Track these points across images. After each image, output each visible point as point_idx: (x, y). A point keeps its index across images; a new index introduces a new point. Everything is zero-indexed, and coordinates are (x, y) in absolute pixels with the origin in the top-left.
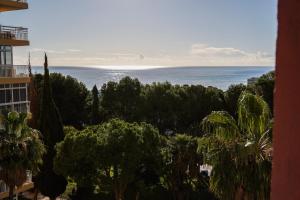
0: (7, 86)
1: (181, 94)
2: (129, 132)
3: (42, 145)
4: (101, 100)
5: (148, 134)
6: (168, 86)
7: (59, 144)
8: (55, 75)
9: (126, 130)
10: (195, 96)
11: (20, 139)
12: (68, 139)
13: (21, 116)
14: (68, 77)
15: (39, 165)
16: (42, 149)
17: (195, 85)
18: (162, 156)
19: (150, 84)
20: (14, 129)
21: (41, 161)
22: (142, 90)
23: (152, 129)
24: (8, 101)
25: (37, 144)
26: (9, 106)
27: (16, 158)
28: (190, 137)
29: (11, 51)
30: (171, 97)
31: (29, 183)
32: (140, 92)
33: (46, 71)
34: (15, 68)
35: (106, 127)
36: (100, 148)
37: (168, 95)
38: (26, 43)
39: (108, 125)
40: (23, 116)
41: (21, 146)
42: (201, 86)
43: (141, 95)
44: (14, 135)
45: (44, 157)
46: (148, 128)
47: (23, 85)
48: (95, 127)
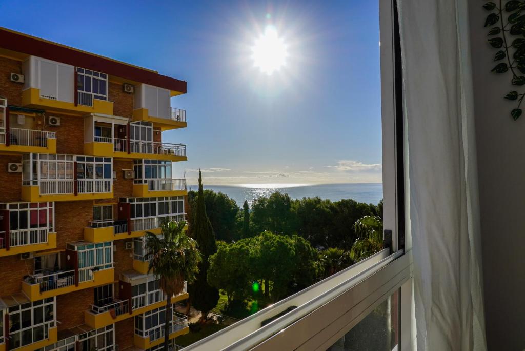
0: (167, 198)
1: (332, 208)
2: (281, 244)
3: (198, 253)
4: (251, 215)
5: (300, 247)
6: (318, 201)
7: (213, 257)
8: (207, 191)
9: (278, 242)
10: (346, 211)
11: (178, 247)
12: (221, 251)
13: (179, 225)
14: (219, 193)
15: (196, 274)
16: (199, 257)
17: (346, 199)
18: (314, 269)
19: (300, 199)
20: (173, 238)
21: (197, 270)
22: (292, 205)
23: (304, 242)
24: (167, 213)
25: (194, 253)
26: (168, 217)
27: (175, 265)
28: (342, 251)
29: (171, 166)
30: (321, 212)
31: (184, 293)
32: (290, 207)
33: (201, 186)
34: (174, 182)
35: (258, 240)
36: (252, 260)
37: (319, 209)
38: (184, 158)
39: (260, 237)
40: (181, 225)
41: (179, 254)
42: (351, 200)
43: (292, 209)
44: (173, 244)
45: (200, 265)
46: (300, 241)
47: (180, 197)
48: (248, 239)
